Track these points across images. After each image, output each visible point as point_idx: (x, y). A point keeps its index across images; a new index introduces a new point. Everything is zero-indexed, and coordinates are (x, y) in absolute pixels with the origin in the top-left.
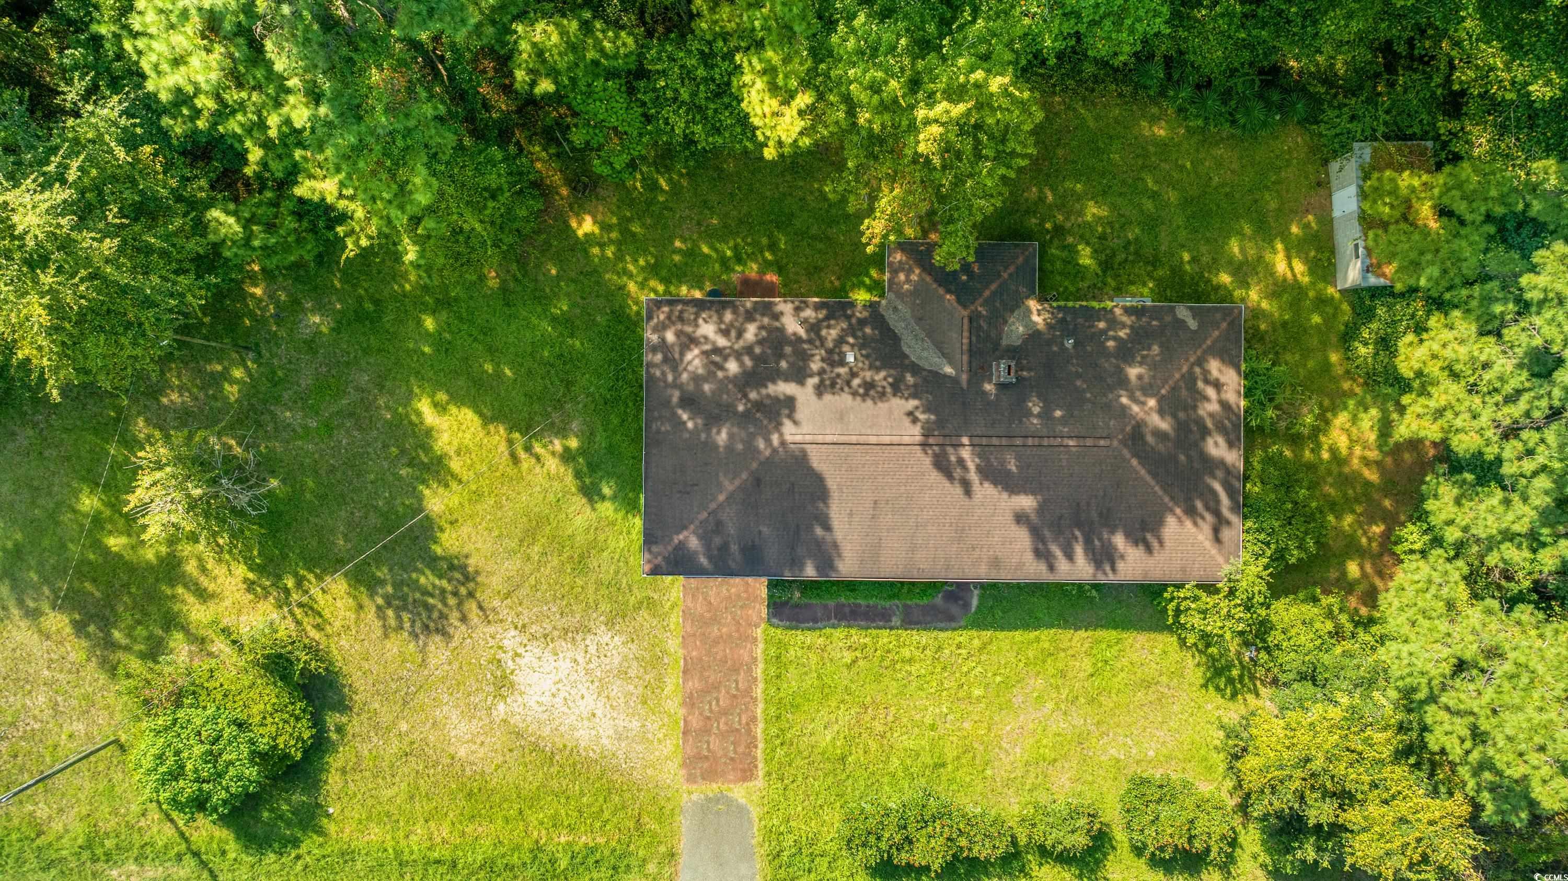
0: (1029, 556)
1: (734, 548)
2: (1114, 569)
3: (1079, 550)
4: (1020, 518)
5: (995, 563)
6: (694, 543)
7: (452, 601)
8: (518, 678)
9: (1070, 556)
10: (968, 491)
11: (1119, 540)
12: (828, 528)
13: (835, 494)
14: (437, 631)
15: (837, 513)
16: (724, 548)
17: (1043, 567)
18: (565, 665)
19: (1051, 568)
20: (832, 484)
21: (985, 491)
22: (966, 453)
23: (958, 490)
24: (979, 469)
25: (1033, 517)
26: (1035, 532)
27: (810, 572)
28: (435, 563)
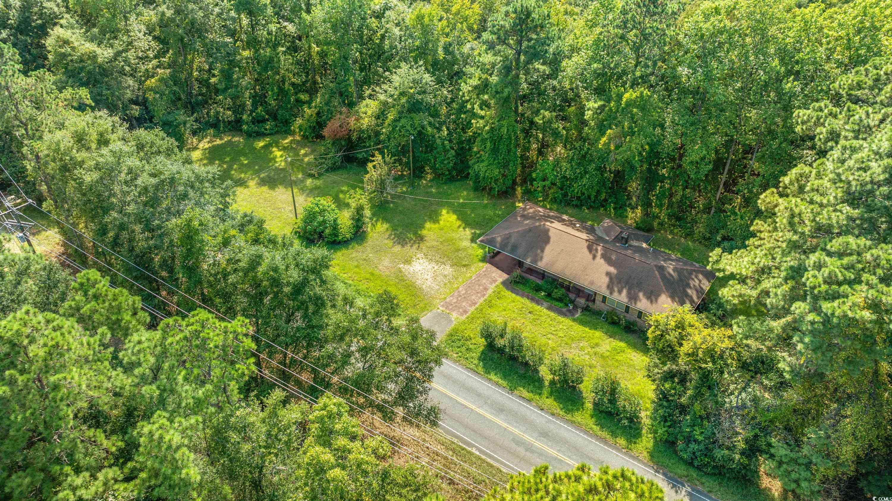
0: (605, 286)
1: (510, 244)
2: (635, 304)
3: (625, 292)
4: (608, 274)
5: (592, 283)
6: (499, 238)
7: (412, 242)
8: (414, 263)
9: (620, 292)
10: (594, 257)
11: (641, 295)
12: (543, 251)
13: (550, 244)
14: (402, 244)
15: (548, 249)
16: (506, 244)
18: (430, 267)
19: (611, 292)
20: (552, 240)
21: (600, 261)
22: (599, 248)
23: (591, 256)
24: (601, 254)
25: (613, 275)
26: (611, 279)
27: (528, 261)
28: (415, 233)
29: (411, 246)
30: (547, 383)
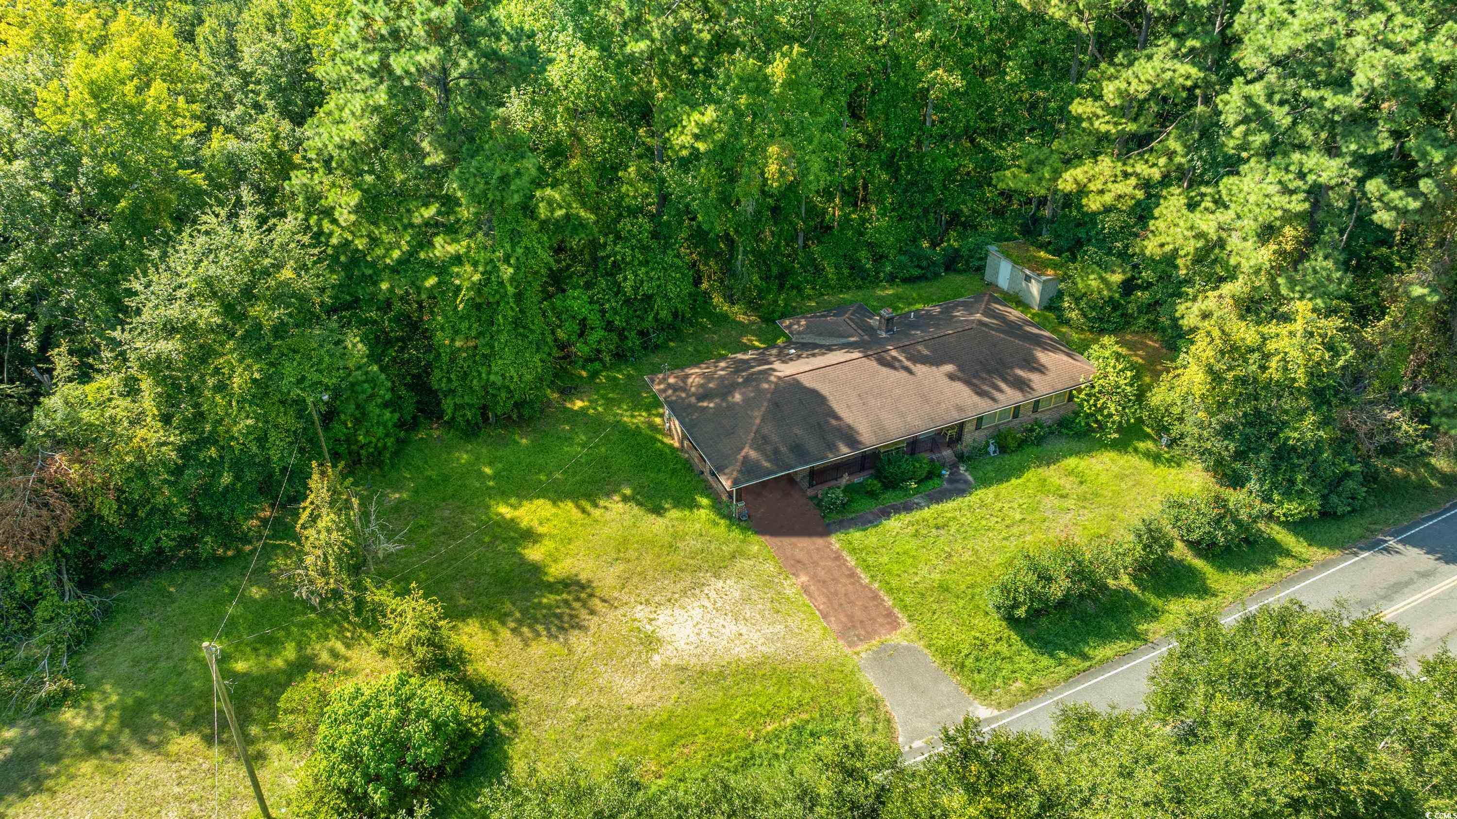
0: (976, 399)
1: (783, 449)
2: (1035, 391)
3: (1003, 385)
4: (951, 377)
5: (960, 409)
6: (753, 454)
7: (577, 605)
8: (660, 634)
9: (1000, 390)
10: (910, 372)
11: (1020, 372)
12: (838, 418)
13: (831, 398)
14: (572, 627)
15: (839, 408)
16: (776, 451)
17: (990, 402)
18: (696, 612)
19: (994, 400)
21: (920, 369)
22: (894, 353)
23: (903, 374)
24: (908, 359)
25: (959, 374)
26: (968, 382)
27: (845, 451)
28: (551, 587)
29: (592, 612)
30: (1134, 589)
